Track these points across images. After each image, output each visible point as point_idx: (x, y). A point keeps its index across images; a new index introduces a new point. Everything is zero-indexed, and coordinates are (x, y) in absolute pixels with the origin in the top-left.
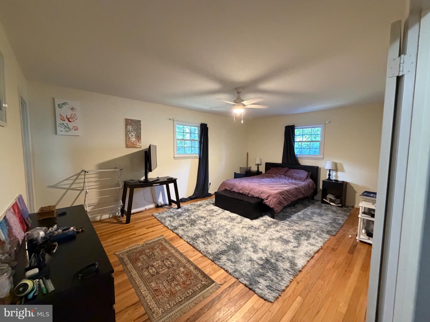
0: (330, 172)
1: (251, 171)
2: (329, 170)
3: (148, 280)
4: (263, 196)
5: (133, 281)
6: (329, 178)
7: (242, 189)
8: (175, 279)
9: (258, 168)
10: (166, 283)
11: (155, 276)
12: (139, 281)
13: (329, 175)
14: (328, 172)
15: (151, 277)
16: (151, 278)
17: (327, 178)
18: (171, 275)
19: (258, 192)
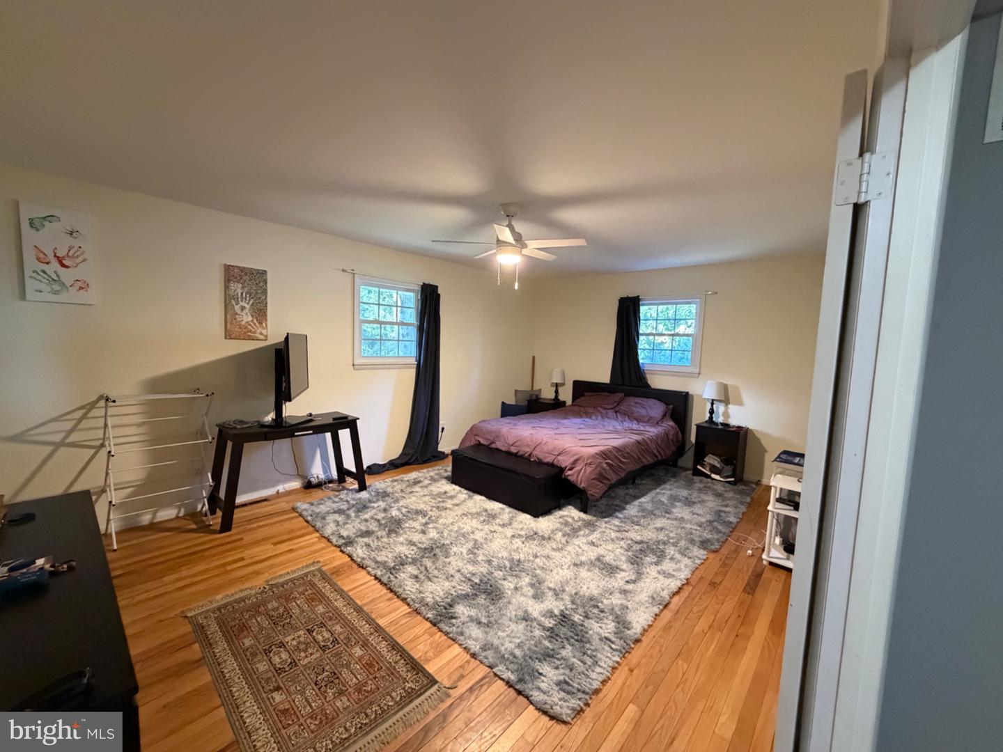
0: (712, 404)
1: (540, 398)
2: (711, 401)
3: (265, 685)
4: (564, 460)
5: (225, 689)
6: (711, 418)
7: (515, 443)
8: (338, 678)
9: (557, 392)
10: (313, 689)
11: (285, 672)
12: (242, 689)
13: (712, 412)
14: (709, 406)
15: (274, 676)
16: (274, 679)
17: (707, 418)
18: (328, 668)
19: (553, 451)
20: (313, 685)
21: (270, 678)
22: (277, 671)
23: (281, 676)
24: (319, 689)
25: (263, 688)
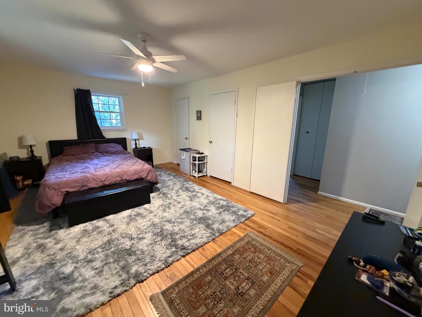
0: (136, 141)
6: (136, 146)
9: (32, 151)
20: (257, 267)
21: (258, 285)
22: (253, 284)
23: (255, 281)
24: (258, 265)
25: (263, 286)
